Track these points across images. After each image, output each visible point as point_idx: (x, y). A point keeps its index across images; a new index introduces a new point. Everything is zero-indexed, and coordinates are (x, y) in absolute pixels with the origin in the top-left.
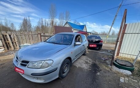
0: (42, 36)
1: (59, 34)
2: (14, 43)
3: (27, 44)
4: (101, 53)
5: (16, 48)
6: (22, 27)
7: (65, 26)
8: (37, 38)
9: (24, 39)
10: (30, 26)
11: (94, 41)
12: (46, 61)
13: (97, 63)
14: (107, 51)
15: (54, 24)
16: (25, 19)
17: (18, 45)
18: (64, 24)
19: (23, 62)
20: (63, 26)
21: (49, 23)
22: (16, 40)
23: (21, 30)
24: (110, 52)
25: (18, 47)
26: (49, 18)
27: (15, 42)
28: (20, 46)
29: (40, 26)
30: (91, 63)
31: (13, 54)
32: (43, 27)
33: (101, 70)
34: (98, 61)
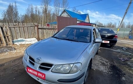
0: (39, 29)
1: (68, 28)
2: (6, 37)
3: (22, 39)
4: (116, 52)
5: (8, 44)
6: (6, 15)
7: (63, 15)
8: (33, 31)
9: (18, 33)
10: (16, 14)
11: (106, 36)
12: (75, 64)
13: (116, 64)
14: (122, 48)
15: (47, 12)
16: (11, 5)
17: (11, 40)
18: (60, 13)
19: (43, 64)
20: (59, 15)
21: (41, 11)
22: (9, 34)
23: (4, 19)
24: (126, 50)
25: (11, 42)
26: (42, 5)
27: (8, 37)
28: (13, 42)
29: (30, 15)
30: (108, 64)
31: (7, 51)
32: (32, 15)
33: (125, 74)
34: (116, 62)
